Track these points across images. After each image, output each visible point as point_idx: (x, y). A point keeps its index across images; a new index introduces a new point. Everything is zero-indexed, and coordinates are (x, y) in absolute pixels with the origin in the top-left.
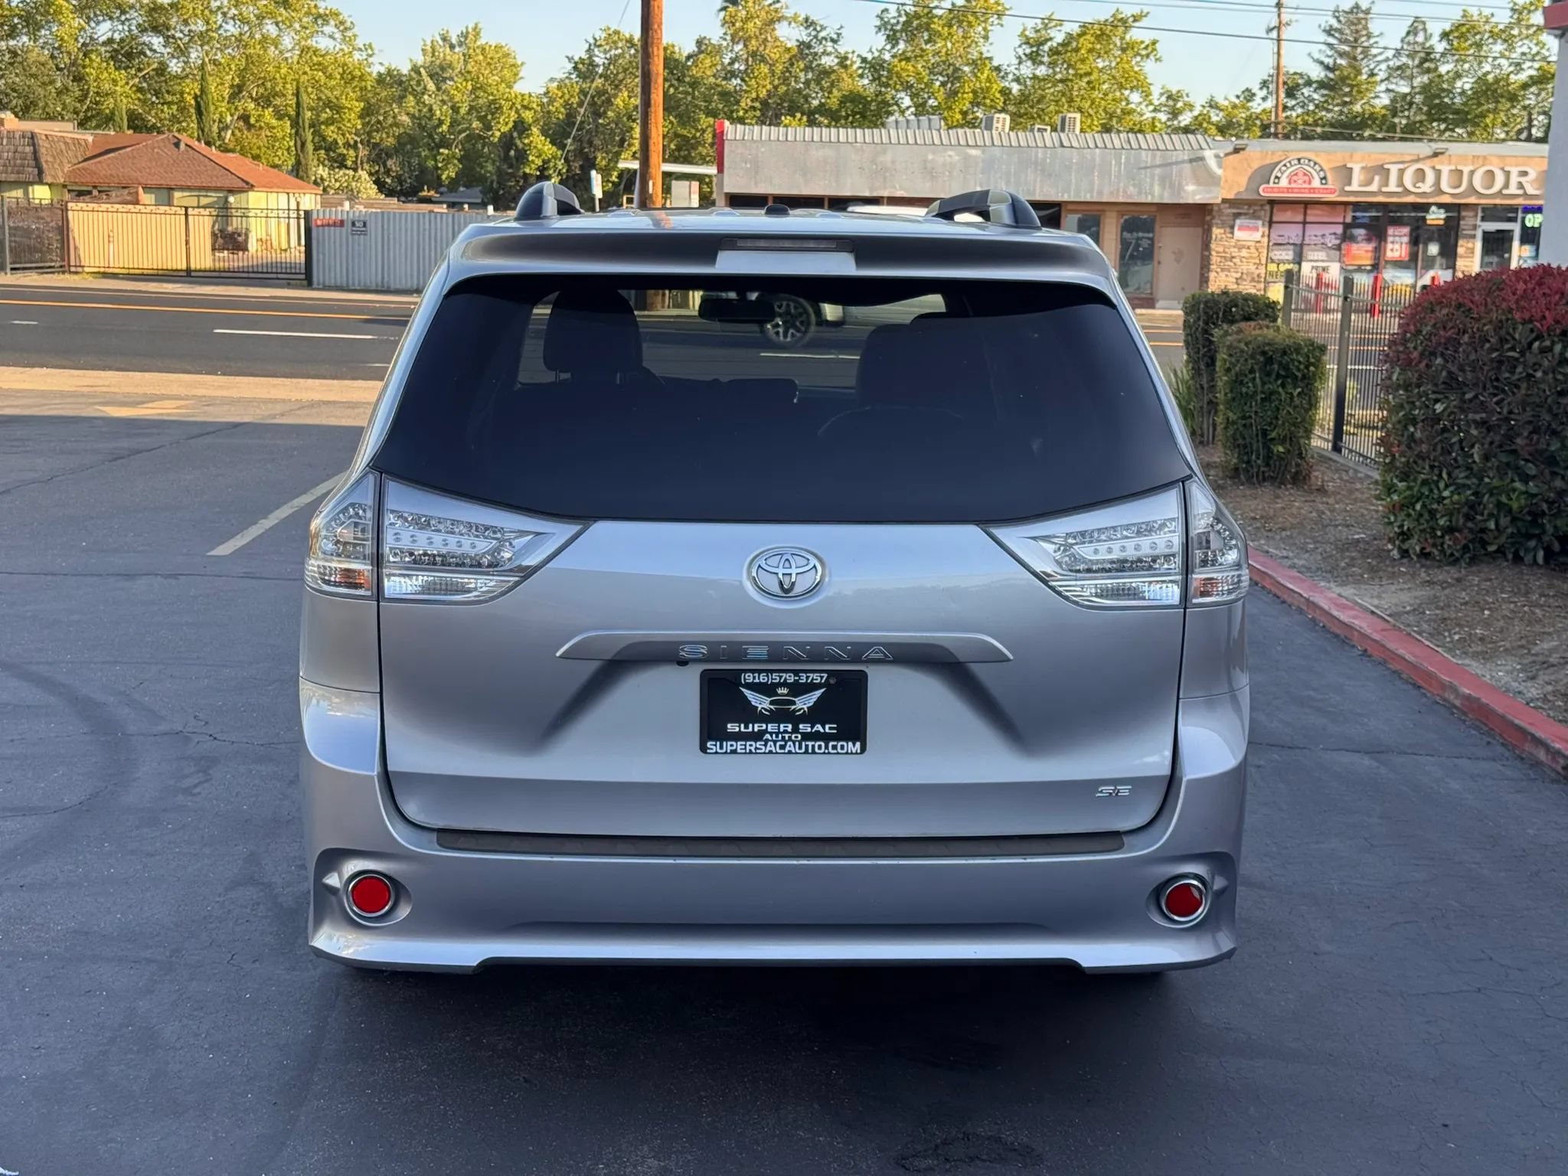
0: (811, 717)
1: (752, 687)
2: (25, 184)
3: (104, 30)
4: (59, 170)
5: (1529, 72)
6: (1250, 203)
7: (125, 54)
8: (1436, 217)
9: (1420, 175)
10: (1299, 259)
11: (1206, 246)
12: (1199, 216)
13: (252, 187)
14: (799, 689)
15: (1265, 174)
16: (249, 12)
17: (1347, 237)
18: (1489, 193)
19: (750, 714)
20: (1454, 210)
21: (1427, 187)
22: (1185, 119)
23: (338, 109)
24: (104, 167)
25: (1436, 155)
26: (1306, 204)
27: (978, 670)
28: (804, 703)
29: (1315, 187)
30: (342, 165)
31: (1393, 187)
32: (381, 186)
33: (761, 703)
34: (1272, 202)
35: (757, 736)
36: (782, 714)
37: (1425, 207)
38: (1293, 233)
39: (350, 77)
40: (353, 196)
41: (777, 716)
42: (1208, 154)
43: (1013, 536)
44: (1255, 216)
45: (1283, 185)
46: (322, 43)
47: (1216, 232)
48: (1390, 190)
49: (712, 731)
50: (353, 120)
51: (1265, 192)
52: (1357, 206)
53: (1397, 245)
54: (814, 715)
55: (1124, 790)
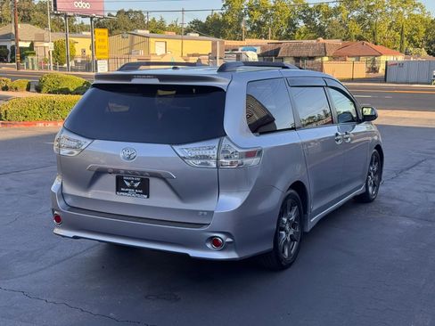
1: (127, 180)
2: (322, 57)
3: (355, 13)
4: (330, 53)
7: (360, 20)
13: (382, 55)
14: (135, 182)
16: (395, 6)
19: (126, 187)
23: (418, 31)
24: (343, 51)
27: (168, 180)
28: (136, 185)
30: (418, 47)
32: (429, 53)
33: (128, 184)
35: (127, 192)
36: (132, 187)
39: (423, 21)
40: (419, 55)
41: (131, 188)
43: (176, 148)
46: (415, 12)
49: (118, 190)
50: (422, 34)
54: (138, 188)
55: (205, 213)
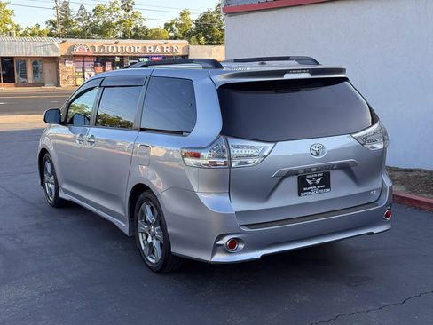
0: (320, 184)
1: (309, 179)
5: (117, 20)
6: (69, 56)
8: (117, 59)
9: (113, 48)
10: (84, 71)
11: (58, 68)
12: (54, 60)
14: (317, 178)
15: (72, 48)
17: (95, 65)
18: (130, 53)
19: (308, 186)
20: (122, 57)
21: (115, 51)
22: (21, 32)
25: (116, 43)
26: (84, 56)
28: (318, 181)
29: (85, 52)
31: (106, 51)
33: (310, 182)
34: (75, 56)
35: (309, 191)
36: (314, 185)
37: (115, 57)
38: (81, 64)
41: (313, 185)
42: (55, 43)
44: (70, 60)
45: (77, 51)
47: (60, 64)
48: (105, 52)
51: (73, 53)
52: (97, 57)
53: (109, 66)
55: (375, 192)
